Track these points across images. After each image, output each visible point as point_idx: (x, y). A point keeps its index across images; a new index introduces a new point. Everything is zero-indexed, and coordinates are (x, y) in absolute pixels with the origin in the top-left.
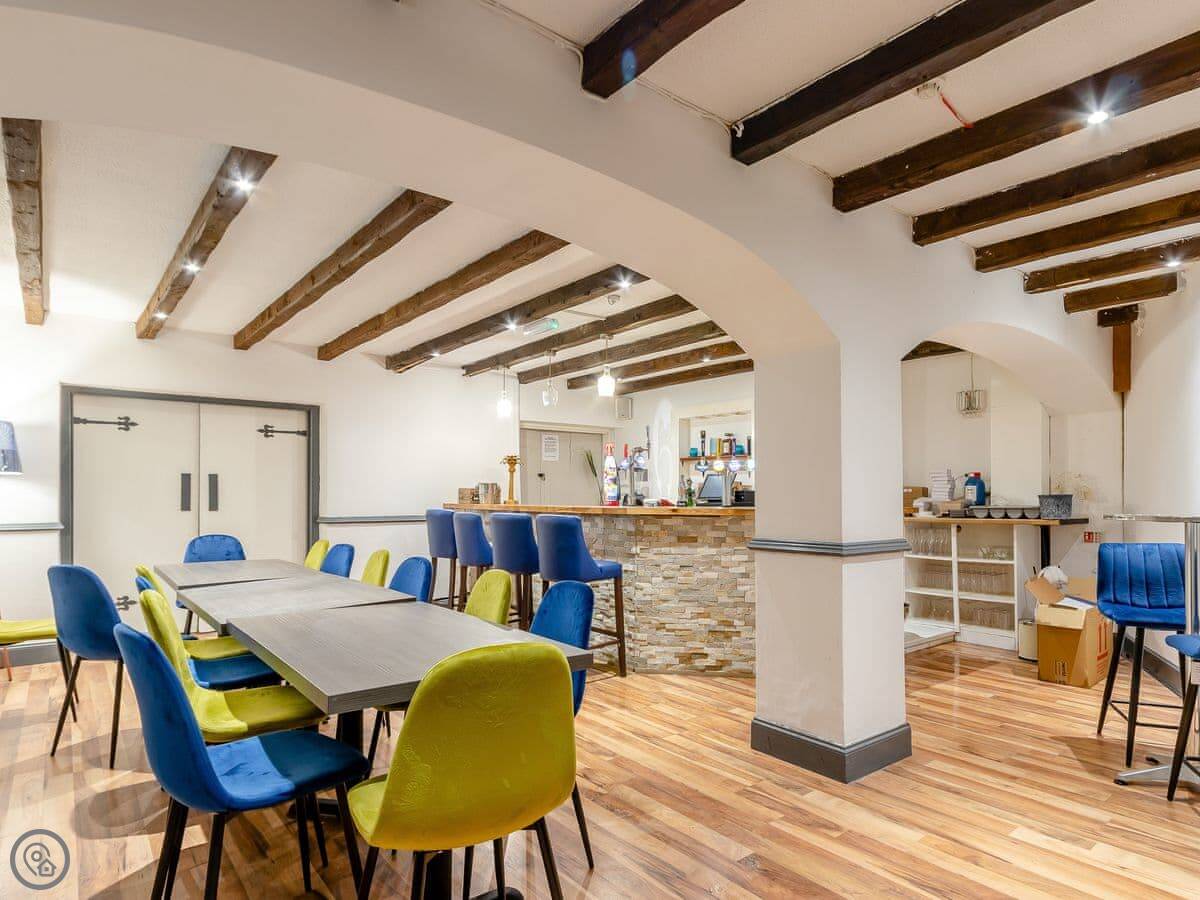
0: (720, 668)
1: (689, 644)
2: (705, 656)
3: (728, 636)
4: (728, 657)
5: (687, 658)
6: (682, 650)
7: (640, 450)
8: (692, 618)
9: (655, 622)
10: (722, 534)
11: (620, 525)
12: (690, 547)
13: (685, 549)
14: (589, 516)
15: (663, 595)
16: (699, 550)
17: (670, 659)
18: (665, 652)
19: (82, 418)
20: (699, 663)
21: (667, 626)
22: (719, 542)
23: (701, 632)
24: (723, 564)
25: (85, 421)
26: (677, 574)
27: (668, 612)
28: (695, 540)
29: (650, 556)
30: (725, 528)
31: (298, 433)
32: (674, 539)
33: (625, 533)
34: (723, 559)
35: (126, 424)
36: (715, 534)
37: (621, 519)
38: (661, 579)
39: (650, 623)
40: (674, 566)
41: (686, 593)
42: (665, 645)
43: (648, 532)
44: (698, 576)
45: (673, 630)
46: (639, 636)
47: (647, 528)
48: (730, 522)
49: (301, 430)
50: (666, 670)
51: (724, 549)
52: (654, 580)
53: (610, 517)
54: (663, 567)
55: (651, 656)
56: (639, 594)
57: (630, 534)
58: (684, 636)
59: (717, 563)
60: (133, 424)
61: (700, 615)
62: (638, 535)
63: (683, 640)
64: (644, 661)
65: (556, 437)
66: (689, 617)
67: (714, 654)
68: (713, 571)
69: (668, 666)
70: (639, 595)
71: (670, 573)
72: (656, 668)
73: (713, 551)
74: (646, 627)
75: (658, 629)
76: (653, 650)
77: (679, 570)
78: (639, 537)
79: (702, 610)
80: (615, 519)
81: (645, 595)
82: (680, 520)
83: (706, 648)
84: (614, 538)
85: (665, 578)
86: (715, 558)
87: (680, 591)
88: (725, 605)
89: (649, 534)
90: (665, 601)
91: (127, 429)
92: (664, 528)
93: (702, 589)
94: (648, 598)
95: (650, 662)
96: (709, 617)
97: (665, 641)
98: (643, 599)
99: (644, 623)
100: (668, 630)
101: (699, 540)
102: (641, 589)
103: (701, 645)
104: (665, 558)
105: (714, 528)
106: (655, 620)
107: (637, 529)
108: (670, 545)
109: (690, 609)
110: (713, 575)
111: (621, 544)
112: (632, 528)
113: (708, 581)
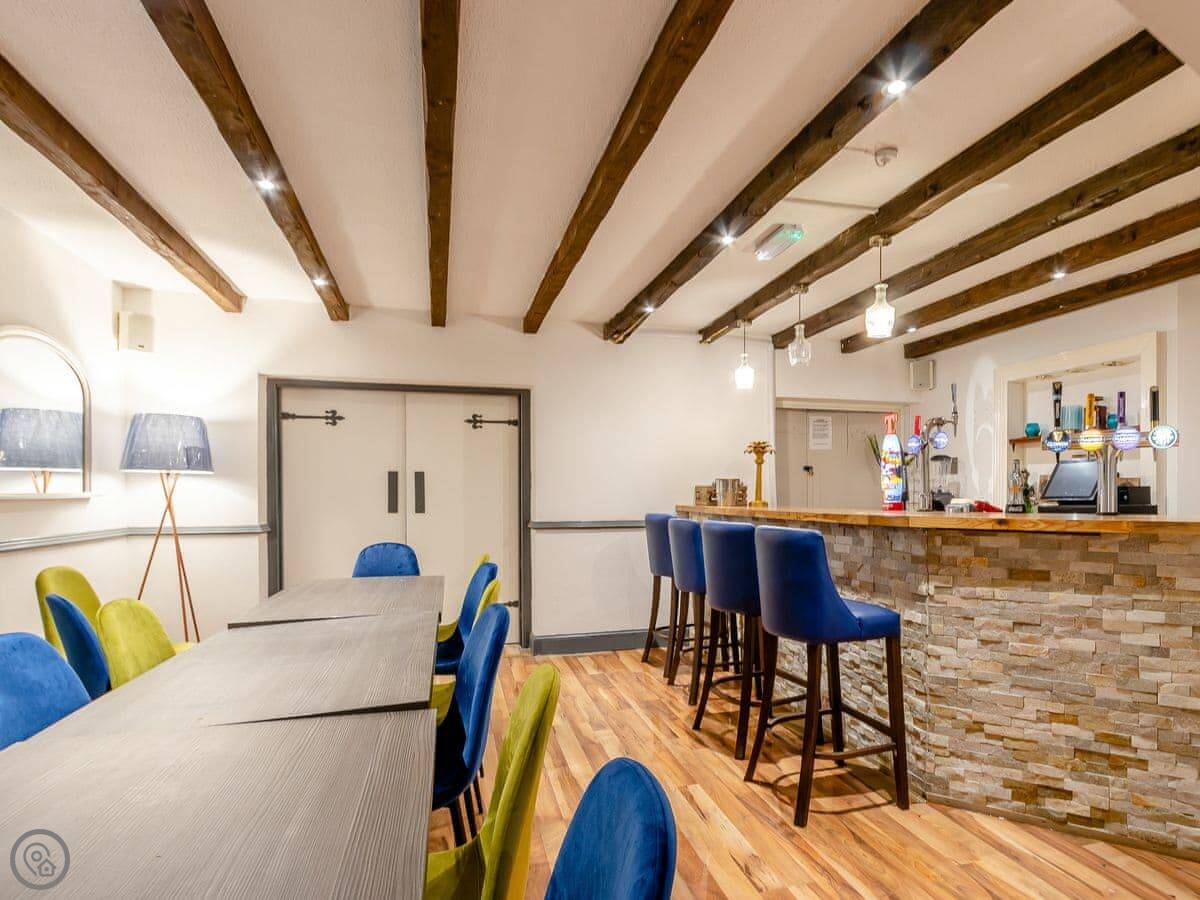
0: (1101, 823)
1: (1033, 767)
2: (1068, 795)
3: (1118, 766)
4: (1117, 806)
5: (1029, 793)
6: (1017, 775)
7: (940, 423)
8: (1039, 720)
9: (965, 718)
10: (1104, 568)
11: (900, 544)
12: (1034, 589)
13: (1023, 592)
14: (848, 528)
15: (980, 671)
16: (1053, 595)
17: (993, 787)
18: (984, 774)
19: (291, 412)
20: (1053, 806)
21: (986, 727)
22: (1098, 583)
23: (1058, 750)
24: (1105, 626)
25: (294, 417)
26: (1008, 636)
27: (991, 703)
28: (1044, 576)
29: (953, 599)
30: (1112, 558)
31: (509, 422)
32: (1000, 573)
33: (908, 558)
34: (1107, 616)
35: (334, 418)
36: (1088, 567)
37: (901, 534)
38: (975, 642)
39: (954, 718)
40: (1003, 622)
41: (1026, 672)
42: (982, 761)
43: (949, 558)
44: (1050, 643)
45: (1001, 738)
46: (933, 738)
47: (948, 552)
48: (1122, 545)
49: (512, 419)
50: (984, 805)
51: (1108, 597)
52: (962, 643)
53: (882, 530)
54: (979, 621)
55: (956, 777)
56: (934, 664)
57: (915, 559)
58: (1022, 752)
59: (1094, 622)
60: (341, 418)
61: (1054, 717)
62: (932, 563)
63: (1020, 758)
64: (944, 785)
65: (829, 418)
66: (1033, 717)
67: (1086, 797)
68: (1086, 637)
69: (989, 799)
70: (932, 668)
71: (995, 634)
72: (966, 800)
73: (1086, 599)
74: (946, 724)
75: (969, 730)
76: (961, 767)
77: (1011, 630)
78: (932, 568)
79: (1060, 708)
80: (891, 534)
81: (943, 668)
82: (1012, 541)
83: (1068, 780)
84: (890, 564)
85: (984, 642)
86: (1089, 613)
87: (1014, 667)
88: (1113, 705)
89: (953, 562)
90: (981, 682)
91: (334, 424)
92: (979, 552)
93: (1062, 669)
94: (951, 675)
95: (955, 786)
96: (1075, 722)
97: (982, 754)
98: (942, 675)
99: (942, 717)
100: (989, 736)
101: (1055, 578)
102: (938, 657)
103: (1058, 773)
104: (982, 606)
105: (1086, 556)
106: (964, 714)
107: (928, 554)
108: (994, 583)
109: (1034, 704)
110: (1084, 645)
111: (901, 576)
112: (919, 550)
113: (1073, 656)
